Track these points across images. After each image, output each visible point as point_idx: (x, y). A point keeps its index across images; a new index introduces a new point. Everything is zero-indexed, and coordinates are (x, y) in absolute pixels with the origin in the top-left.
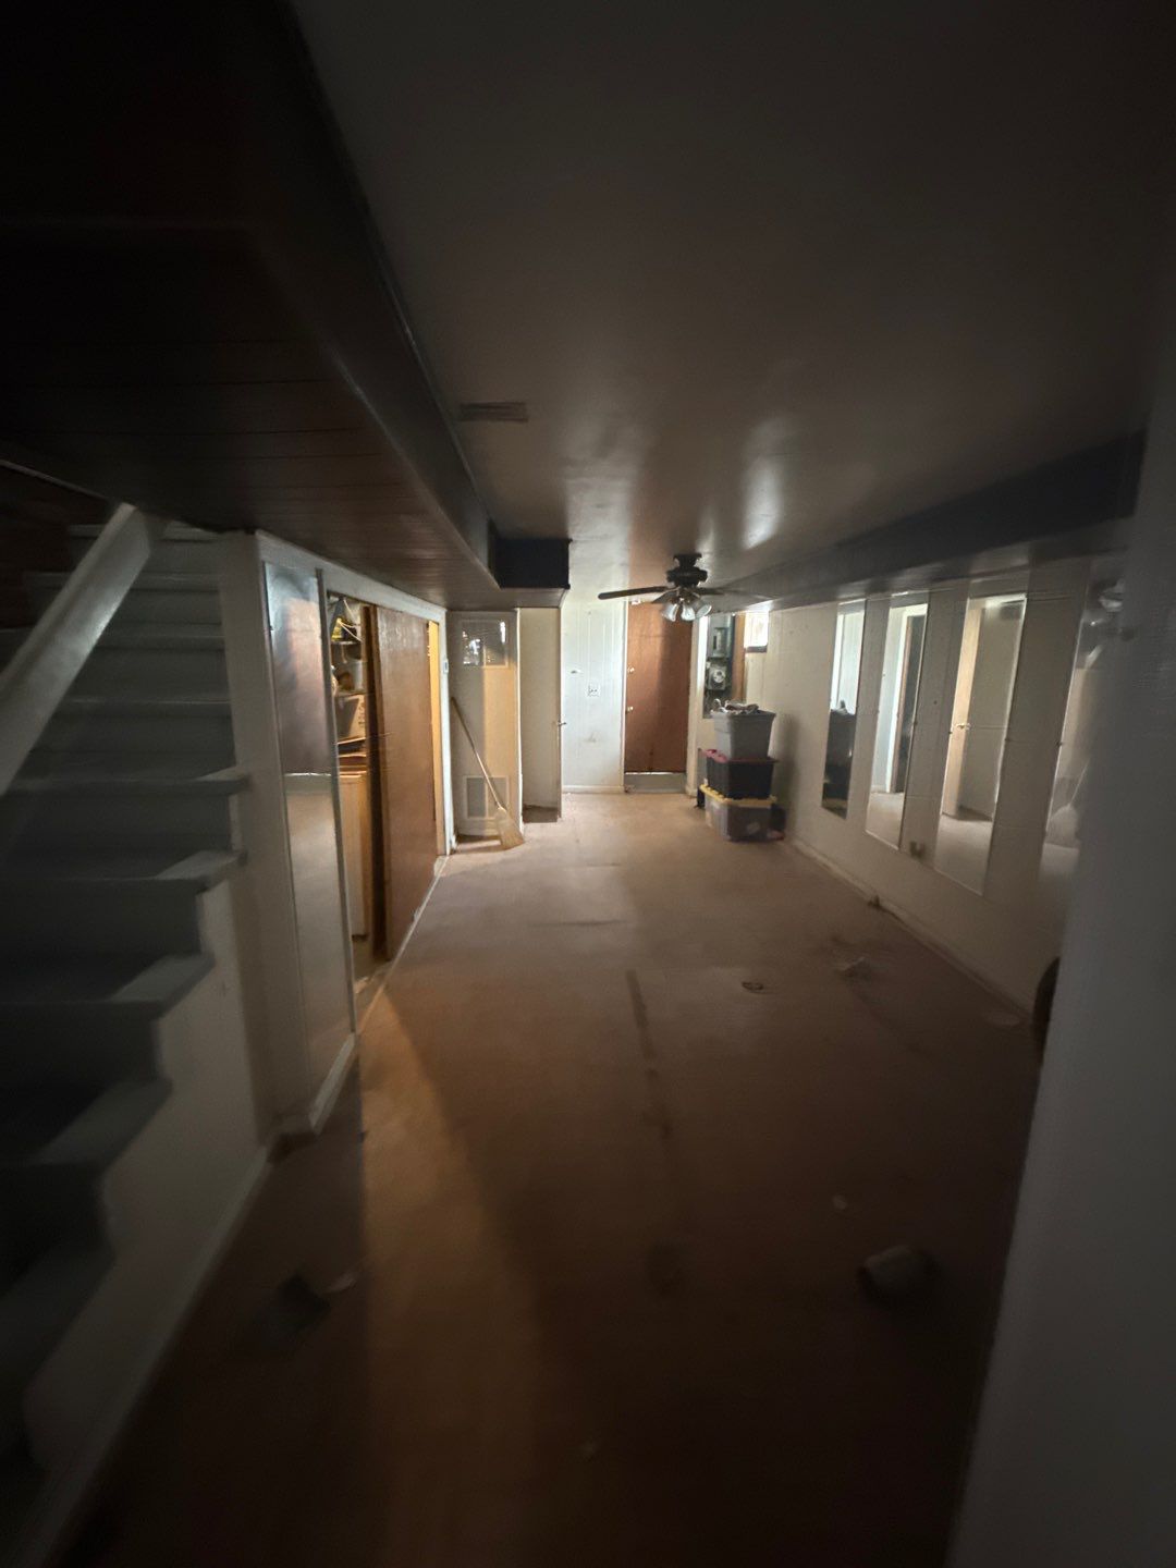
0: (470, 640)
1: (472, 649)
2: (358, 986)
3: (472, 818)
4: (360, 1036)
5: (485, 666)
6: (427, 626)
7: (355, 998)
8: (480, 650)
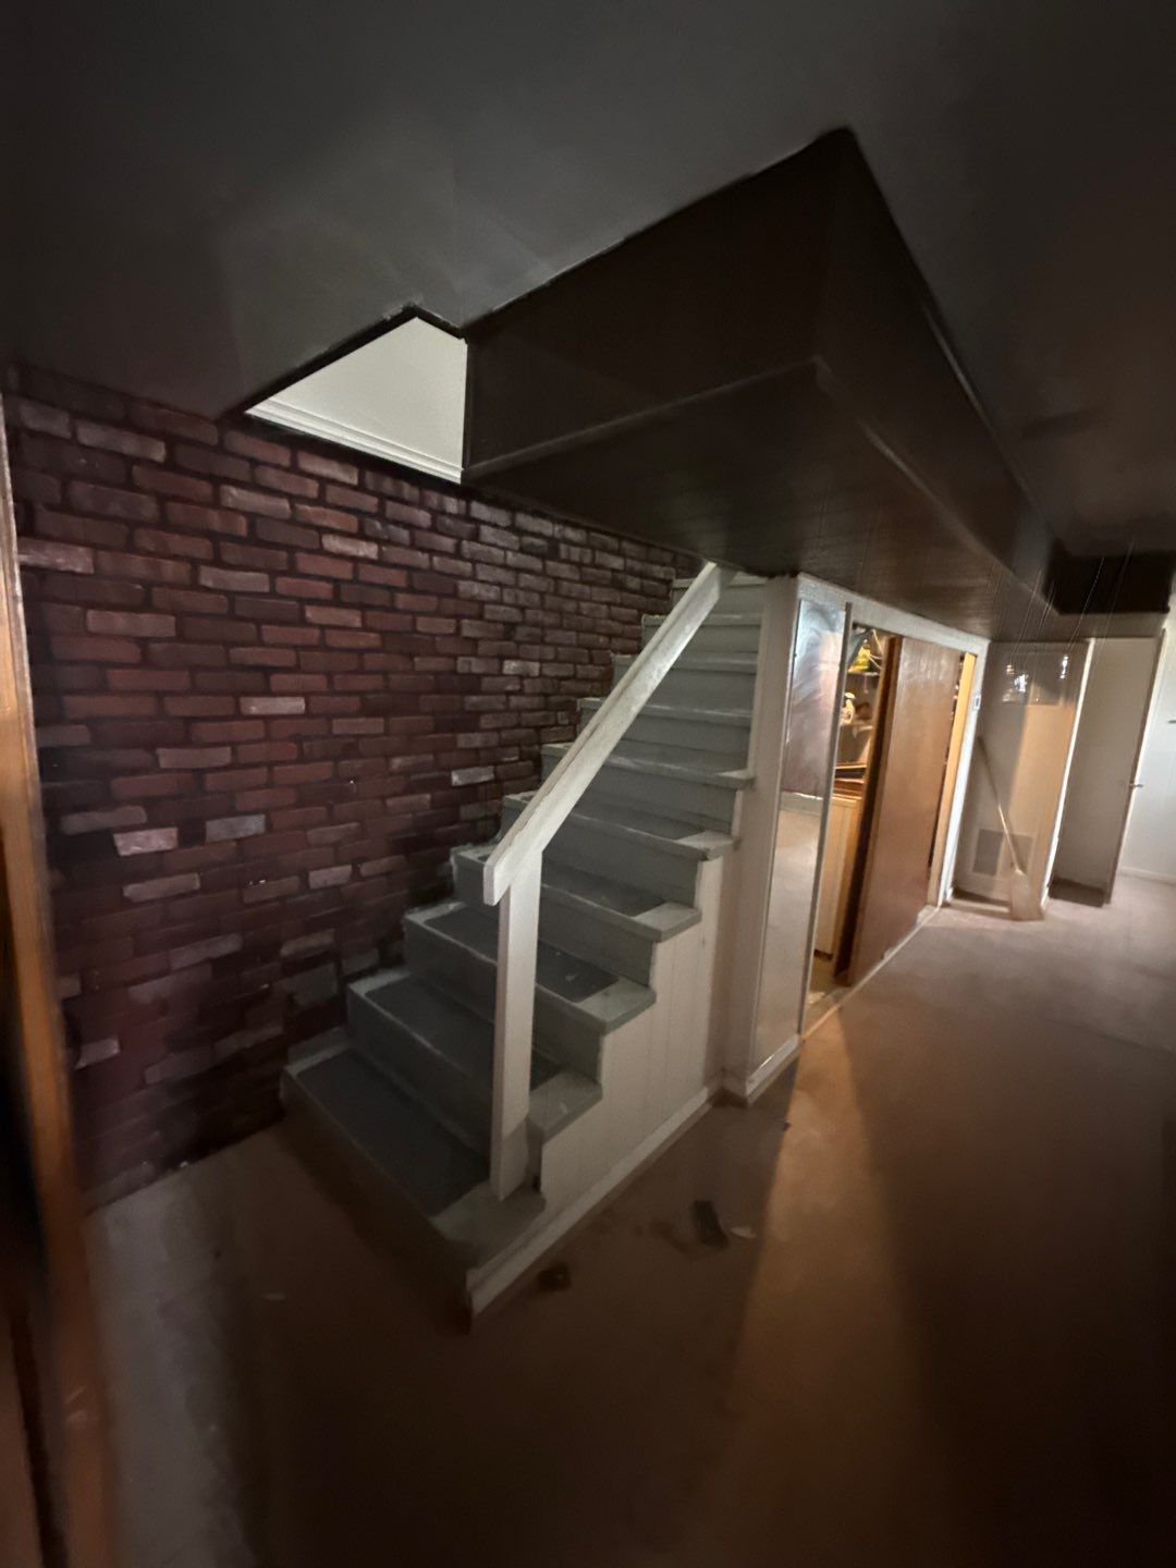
0: (1016, 676)
1: (1018, 686)
2: (812, 998)
3: (977, 875)
4: (804, 1041)
5: (1029, 706)
6: (962, 659)
7: (807, 1007)
8: (1027, 687)
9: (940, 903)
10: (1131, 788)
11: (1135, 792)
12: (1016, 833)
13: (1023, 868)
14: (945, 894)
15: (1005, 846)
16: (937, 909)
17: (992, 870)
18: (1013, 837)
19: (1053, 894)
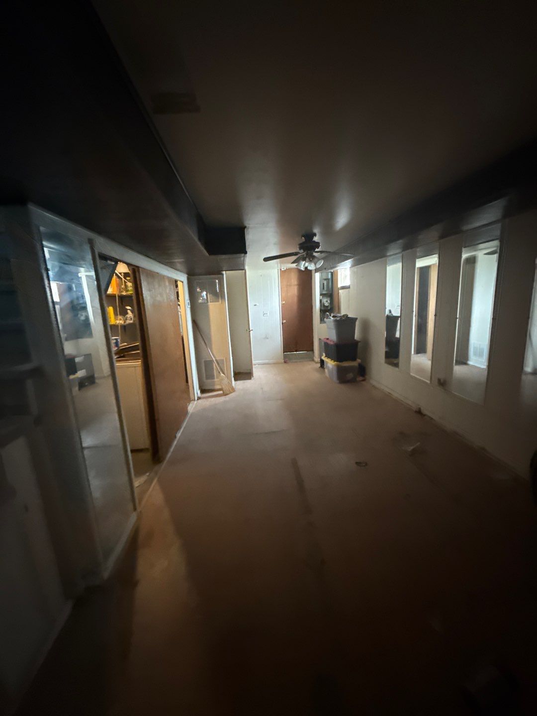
0: (202, 292)
1: (203, 296)
3: (208, 380)
5: (209, 303)
6: (176, 283)
7: (136, 490)
8: (207, 295)
9: (196, 399)
10: (250, 331)
11: (251, 332)
12: (217, 359)
13: (224, 373)
14: (197, 394)
15: (215, 365)
16: (196, 402)
17: (212, 377)
18: (216, 360)
19: (235, 380)
